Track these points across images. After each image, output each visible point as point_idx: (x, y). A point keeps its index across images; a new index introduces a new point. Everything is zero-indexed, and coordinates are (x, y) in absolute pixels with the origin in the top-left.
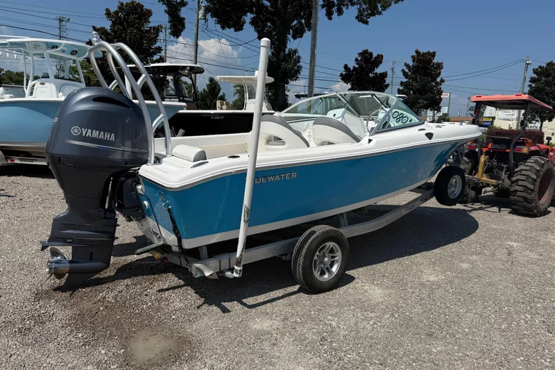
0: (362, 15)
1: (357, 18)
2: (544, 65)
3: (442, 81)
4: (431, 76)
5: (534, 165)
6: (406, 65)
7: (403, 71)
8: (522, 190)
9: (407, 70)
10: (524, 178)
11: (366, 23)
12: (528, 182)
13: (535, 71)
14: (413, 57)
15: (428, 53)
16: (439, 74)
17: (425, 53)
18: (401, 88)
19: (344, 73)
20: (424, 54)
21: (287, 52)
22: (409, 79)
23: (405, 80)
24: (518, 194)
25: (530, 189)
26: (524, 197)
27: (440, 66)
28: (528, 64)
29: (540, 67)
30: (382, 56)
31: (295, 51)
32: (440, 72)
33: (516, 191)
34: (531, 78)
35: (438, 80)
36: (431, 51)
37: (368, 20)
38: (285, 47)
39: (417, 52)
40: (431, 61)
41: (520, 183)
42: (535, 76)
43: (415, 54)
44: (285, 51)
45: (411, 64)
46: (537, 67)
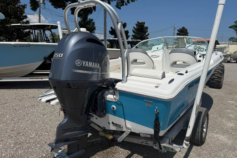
0: (118, 5)
1: (116, 6)
2: (181, 28)
3: (148, 34)
4: (144, 32)
5: (220, 67)
6: (134, 28)
7: (133, 30)
8: (217, 78)
9: (134, 30)
10: (217, 73)
11: (120, 8)
12: (219, 74)
13: (178, 31)
14: (136, 24)
18: (133, 37)
19: (111, 31)
20: (141, 23)
21: (88, 20)
22: (135, 33)
23: (134, 34)
24: (215, 79)
25: (220, 77)
26: (217, 81)
27: (147, 28)
28: (175, 28)
29: (180, 29)
30: (126, 23)
31: (92, 20)
32: (147, 31)
33: (214, 78)
34: (177, 33)
35: (147, 34)
36: (143, 22)
38: (87, 18)
39: (138, 22)
40: (144, 25)
41: (216, 75)
42: (178, 32)
43: (137, 23)
44: (87, 20)
45: (136, 27)
46: (179, 29)
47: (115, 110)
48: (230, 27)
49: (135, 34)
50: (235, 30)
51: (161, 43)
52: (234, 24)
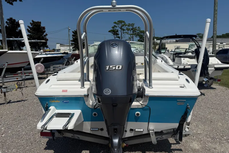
3: (47, 35)
6: (29, 27)
7: (27, 29)
9: (29, 29)
11: (12, 4)
13: (73, 32)
15: (38, 22)
16: (45, 31)
17: (37, 22)
27: (44, 28)
28: (69, 29)
29: (75, 31)
35: (45, 34)
37: (13, 3)
39: (33, 21)
40: (40, 25)
42: (73, 34)
43: (32, 22)
45: (31, 26)
46: (73, 31)
47: (139, 116)
48: (109, 31)
49: (30, 34)
50: (113, 34)
51: (57, 44)
52: (112, 29)
